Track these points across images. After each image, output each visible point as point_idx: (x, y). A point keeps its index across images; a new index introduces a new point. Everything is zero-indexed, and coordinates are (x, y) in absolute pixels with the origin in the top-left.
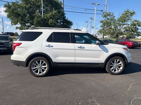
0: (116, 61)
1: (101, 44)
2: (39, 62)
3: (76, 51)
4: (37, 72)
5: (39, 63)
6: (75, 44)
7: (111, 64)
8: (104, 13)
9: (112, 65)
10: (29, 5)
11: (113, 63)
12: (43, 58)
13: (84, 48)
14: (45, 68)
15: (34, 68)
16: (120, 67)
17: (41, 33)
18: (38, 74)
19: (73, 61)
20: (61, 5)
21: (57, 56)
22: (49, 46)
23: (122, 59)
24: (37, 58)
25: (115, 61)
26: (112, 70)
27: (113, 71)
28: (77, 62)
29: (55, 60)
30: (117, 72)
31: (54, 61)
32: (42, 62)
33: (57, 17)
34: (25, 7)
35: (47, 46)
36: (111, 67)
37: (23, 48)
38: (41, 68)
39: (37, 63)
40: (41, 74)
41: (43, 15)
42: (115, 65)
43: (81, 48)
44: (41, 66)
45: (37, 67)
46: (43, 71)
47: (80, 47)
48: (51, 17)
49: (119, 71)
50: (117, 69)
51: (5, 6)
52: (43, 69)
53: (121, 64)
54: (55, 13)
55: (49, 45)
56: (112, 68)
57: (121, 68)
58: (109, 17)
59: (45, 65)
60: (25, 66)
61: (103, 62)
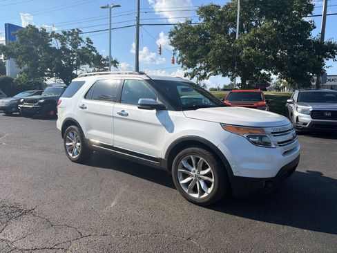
0: (196, 160)
3: (115, 120)
5: (74, 137)
9: (183, 171)
26: (186, 185)
27: (187, 190)
28: (116, 144)
29: (87, 134)
31: (86, 137)
35: (80, 107)
40: (74, 157)
42: (194, 172)
43: (122, 115)
44: (76, 143)
45: (71, 144)
49: (205, 195)
50: (198, 187)
52: (77, 148)
55: (83, 105)
57: (210, 190)
59: (78, 141)
61: (163, 157)
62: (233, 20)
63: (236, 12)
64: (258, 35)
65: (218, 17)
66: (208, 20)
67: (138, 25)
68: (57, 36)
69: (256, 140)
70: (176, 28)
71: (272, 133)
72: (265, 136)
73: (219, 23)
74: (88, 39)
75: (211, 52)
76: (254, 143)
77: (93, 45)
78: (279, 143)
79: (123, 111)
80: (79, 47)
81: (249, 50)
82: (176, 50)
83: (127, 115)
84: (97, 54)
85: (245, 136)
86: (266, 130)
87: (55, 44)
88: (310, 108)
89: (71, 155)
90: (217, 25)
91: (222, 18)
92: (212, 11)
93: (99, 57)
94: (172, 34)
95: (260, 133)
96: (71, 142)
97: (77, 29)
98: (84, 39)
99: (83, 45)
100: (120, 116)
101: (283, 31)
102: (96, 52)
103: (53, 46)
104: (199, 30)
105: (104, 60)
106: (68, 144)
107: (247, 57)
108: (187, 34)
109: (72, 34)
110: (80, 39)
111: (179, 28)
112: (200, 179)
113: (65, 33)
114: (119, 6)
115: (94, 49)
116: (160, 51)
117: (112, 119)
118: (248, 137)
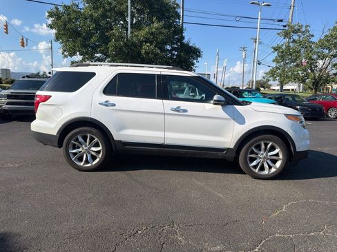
0: (266, 145)
1: (229, 104)
2: (85, 138)
3: (167, 116)
4: (80, 159)
5: (86, 141)
6: (166, 102)
7: (252, 152)
8: (285, 26)
9: (253, 156)
10: (100, 11)
11: (256, 151)
12: (94, 130)
13: (185, 111)
14: (98, 152)
15: (74, 151)
16: (274, 162)
17: (92, 75)
18: (82, 164)
19: (161, 142)
20: (175, 8)
21: (122, 128)
22: (106, 104)
23: (281, 140)
24: (81, 129)
25: (263, 147)
26: (255, 167)
27: (257, 170)
28: (168, 142)
29: (118, 135)
30: (266, 172)
31: (116, 138)
32: (92, 139)
33: (161, 37)
34: (91, 16)
35: (102, 104)
36: (252, 160)
37: (53, 108)
38: (89, 153)
39: (81, 139)
40: (89, 165)
41: (131, 33)
42: (262, 154)
43: (178, 111)
44: (90, 148)
45: (81, 149)
46: (94, 158)
47: (178, 109)
48: (148, 39)
49: (273, 170)
50: (266, 166)
51: (51, 15)
52: (94, 154)
53: (277, 155)
54: (157, 29)
55: (107, 102)
56: (254, 163)
57: (278, 164)
58: (295, 37)
59: (97, 145)
60: (57, 145)
61: (232, 147)
70: (57, 8)
79: (179, 107)
112: (268, 159)
116: (7, 29)
117: (163, 116)
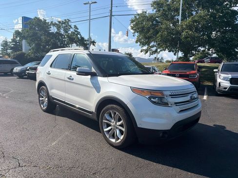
3: (66, 83)
24: (42, 87)
43: (70, 79)
55: (49, 72)
61: (94, 111)
62: (177, 10)
63: (180, 4)
64: (196, 21)
65: (166, 8)
66: (159, 11)
67: (111, 16)
68: (54, 25)
69: (156, 100)
70: (135, 17)
71: (170, 95)
72: (164, 98)
73: (167, 13)
74: (75, 26)
75: (160, 33)
76: (154, 103)
77: (78, 31)
78: (175, 103)
79: (71, 76)
80: (70, 32)
81: (187, 32)
82: (135, 32)
83: (73, 79)
84: (81, 36)
85: (147, 97)
86: (165, 93)
87: (53, 30)
88: (230, 76)
89: (42, 106)
90: (165, 14)
91: (169, 9)
92: (162, 4)
93: (83, 38)
94: (132, 21)
95: (160, 95)
96: (43, 97)
97: (68, 20)
98: (73, 27)
99: (72, 30)
100: (68, 80)
101: (215, 18)
102: (80, 35)
103: (52, 31)
104: (151, 18)
105: (86, 40)
106: (41, 99)
107: (186, 38)
108: (143, 21)
109: (64, 23)
110: (70, 26)
111: (137, 17)
112: (117, 128)
113: (60, 22)
114: (96, 2)
115: (79, 33)
116: (127, 34)
117: (64, 82)
118: (150, 98)
